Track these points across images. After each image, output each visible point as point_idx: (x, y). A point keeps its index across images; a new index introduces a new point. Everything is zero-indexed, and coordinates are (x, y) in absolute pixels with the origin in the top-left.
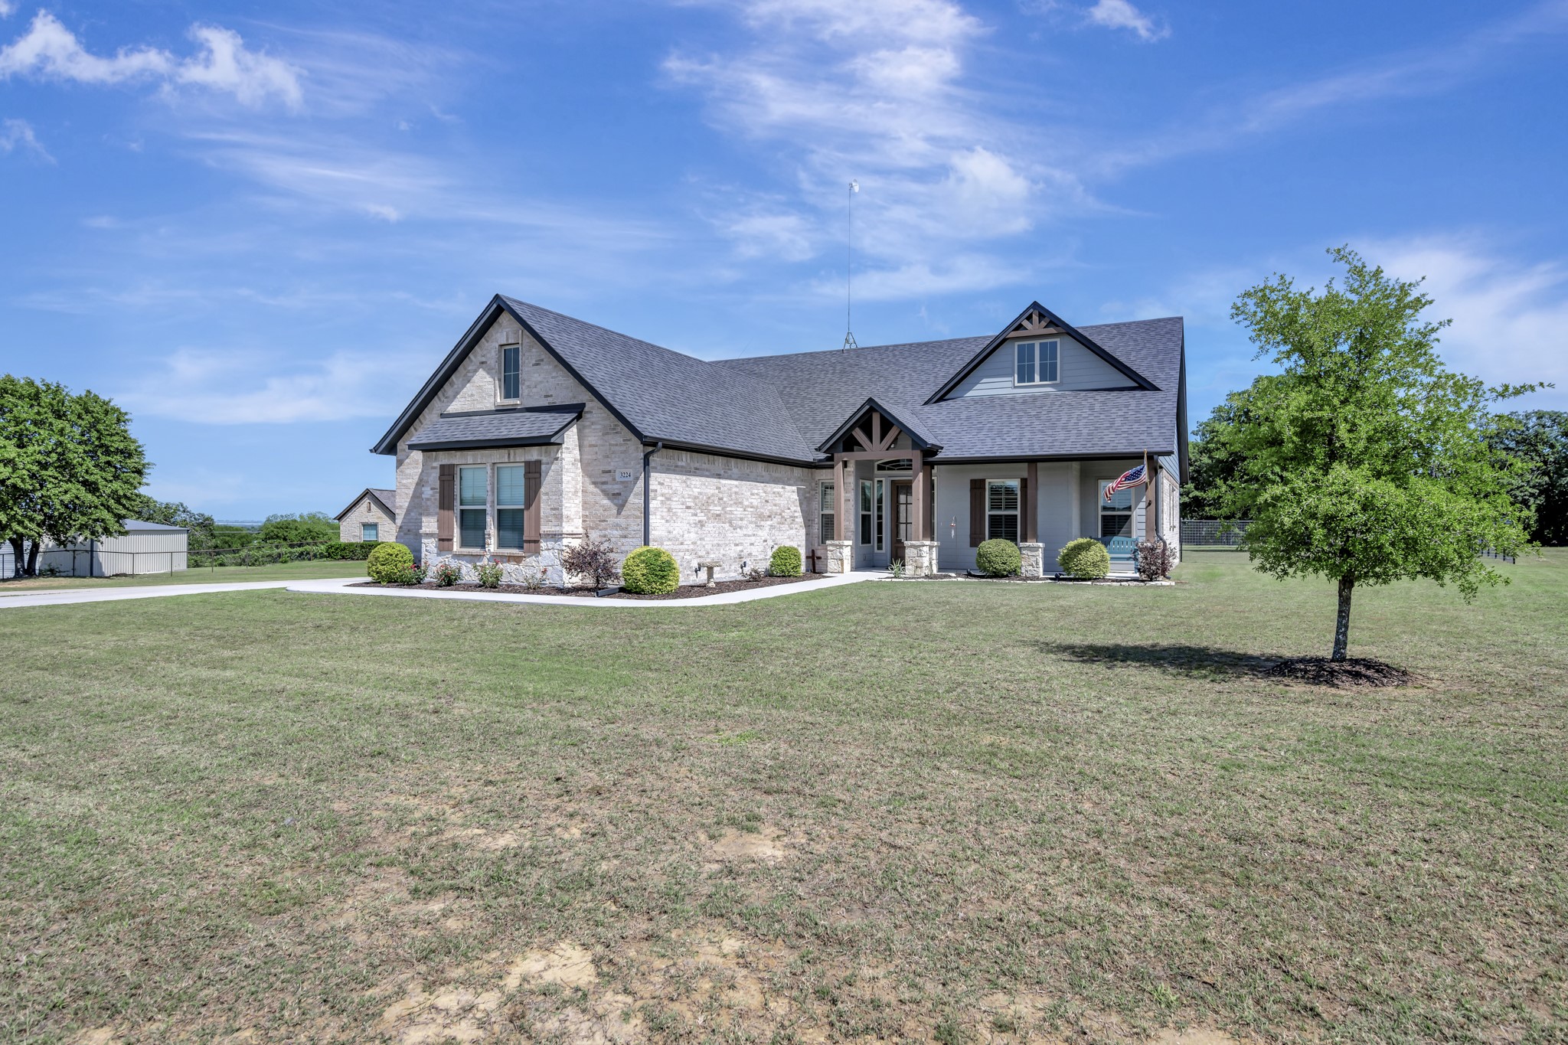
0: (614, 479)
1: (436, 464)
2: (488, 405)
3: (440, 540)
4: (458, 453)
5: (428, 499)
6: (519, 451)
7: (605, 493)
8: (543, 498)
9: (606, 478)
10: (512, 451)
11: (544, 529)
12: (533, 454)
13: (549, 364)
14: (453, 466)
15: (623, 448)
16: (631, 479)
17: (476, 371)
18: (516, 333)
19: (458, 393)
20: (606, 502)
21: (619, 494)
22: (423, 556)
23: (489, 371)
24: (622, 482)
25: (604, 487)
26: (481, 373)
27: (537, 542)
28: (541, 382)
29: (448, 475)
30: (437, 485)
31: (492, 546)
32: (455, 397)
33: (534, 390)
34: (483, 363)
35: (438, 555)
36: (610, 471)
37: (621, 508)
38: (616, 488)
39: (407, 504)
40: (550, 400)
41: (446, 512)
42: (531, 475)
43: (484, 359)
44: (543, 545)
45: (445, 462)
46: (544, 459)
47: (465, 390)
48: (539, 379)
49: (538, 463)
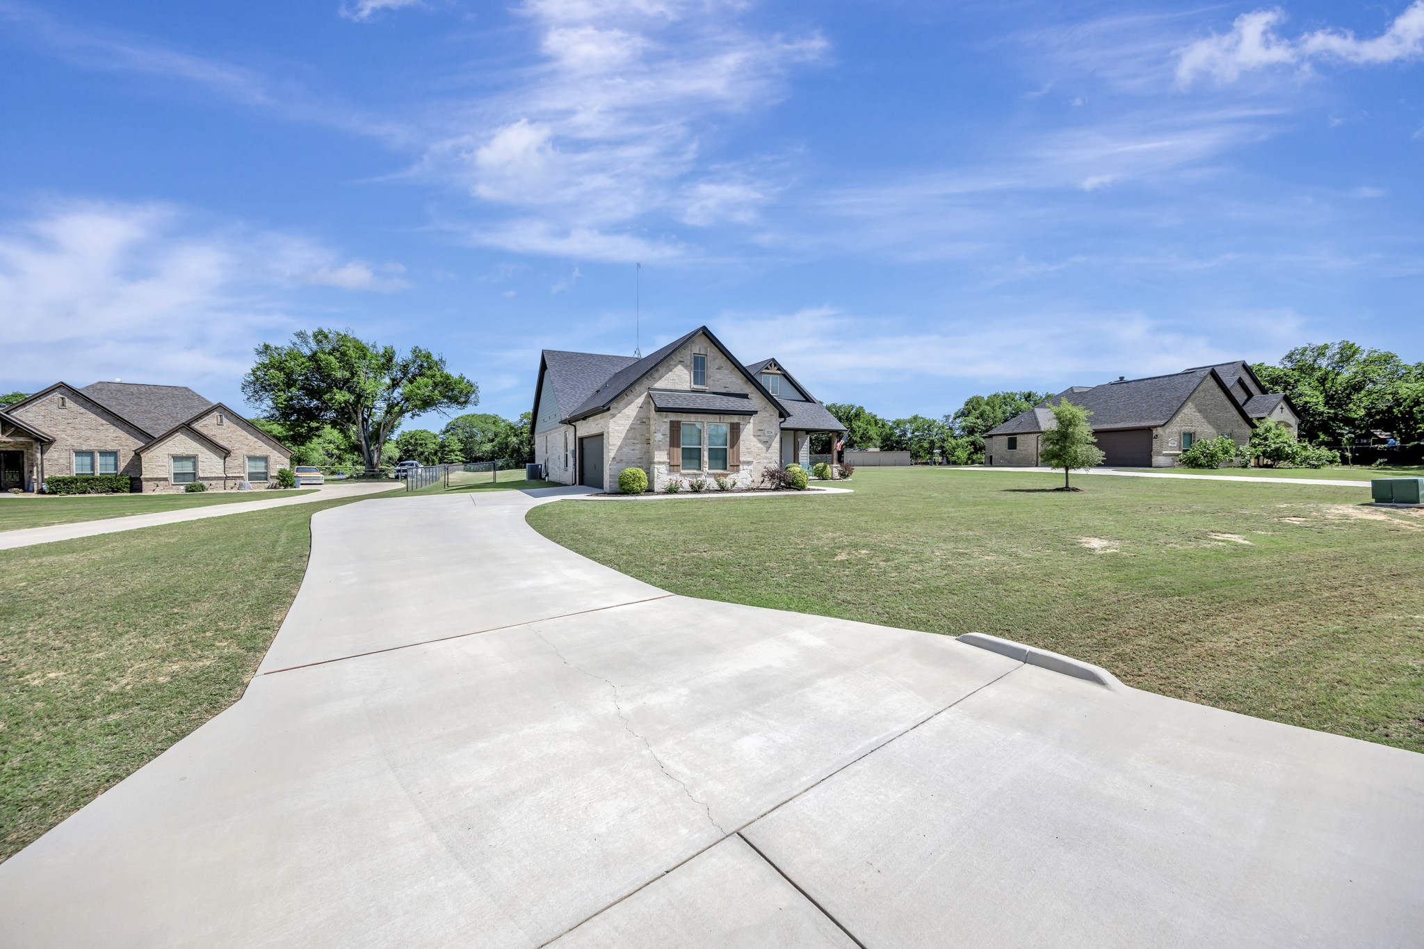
0: (764, 434)
1: (668, 420)
2: (686, 387)
3: (670, 466)
4: (684, 415)
5: (659, 441)
6: (726, 416)
7: (760, 441)
8: (741, 443)
9: (760, 433)
10: (722, 416)
11: (742, 459)
12: (735, 419)
13: (727, 369)
14: (679, 422)
15: (769, 419)
16: (773, 434)
17: (676, 366)
18: (706, 348)
19: (662, 377)
20: (760, 445)
21: (767, 442)
22: (656, 475)
23: (686, 367)
24: (769, 436)
25: (759, 438)
26: (680, 367)
27: (738, 466)
28: (721, 379)
29: (675, 428)
30: (668, 432)
31: (706, 469)
32: (660, 379)
33: (717, 383)
34: (681, 362)
35: (668, 475)
36: (762, 430)
37: (768, 448)
38: (765, 439)
39: (619, 443)
40: (727, 389)
41: (675, 449)
42: (734, 430)
43: (682, 360)
44: (741, 467)
45: (673, 419)
46: (742, 422)
47: (667, 376)
48: (720, 377)
49: (738, 424)
